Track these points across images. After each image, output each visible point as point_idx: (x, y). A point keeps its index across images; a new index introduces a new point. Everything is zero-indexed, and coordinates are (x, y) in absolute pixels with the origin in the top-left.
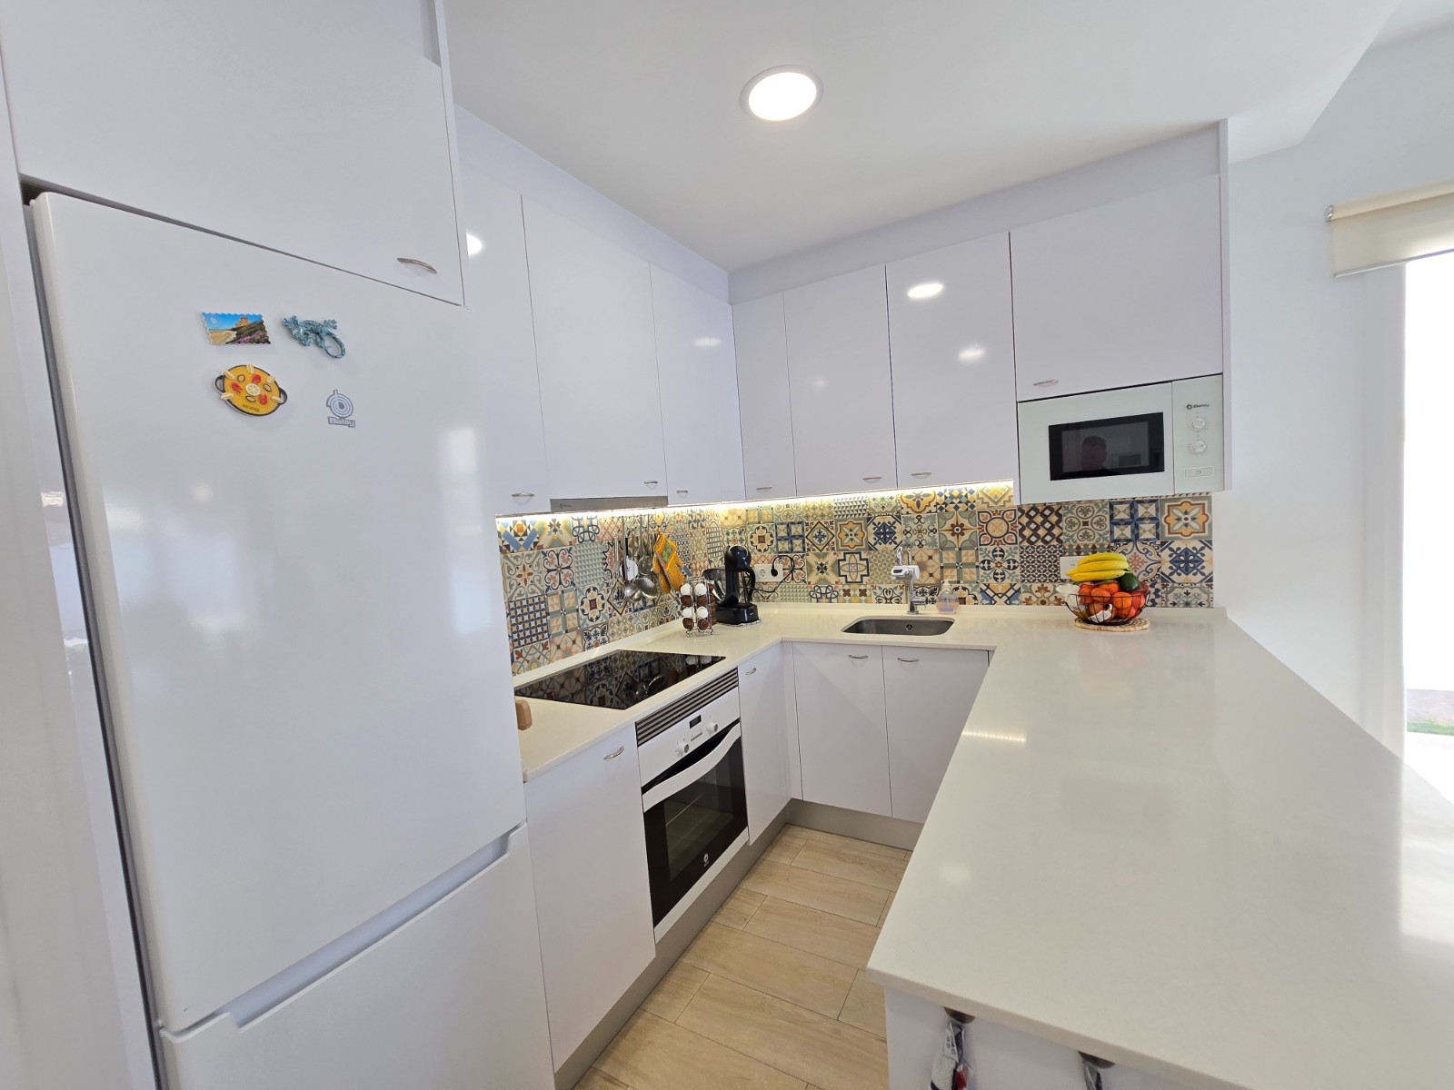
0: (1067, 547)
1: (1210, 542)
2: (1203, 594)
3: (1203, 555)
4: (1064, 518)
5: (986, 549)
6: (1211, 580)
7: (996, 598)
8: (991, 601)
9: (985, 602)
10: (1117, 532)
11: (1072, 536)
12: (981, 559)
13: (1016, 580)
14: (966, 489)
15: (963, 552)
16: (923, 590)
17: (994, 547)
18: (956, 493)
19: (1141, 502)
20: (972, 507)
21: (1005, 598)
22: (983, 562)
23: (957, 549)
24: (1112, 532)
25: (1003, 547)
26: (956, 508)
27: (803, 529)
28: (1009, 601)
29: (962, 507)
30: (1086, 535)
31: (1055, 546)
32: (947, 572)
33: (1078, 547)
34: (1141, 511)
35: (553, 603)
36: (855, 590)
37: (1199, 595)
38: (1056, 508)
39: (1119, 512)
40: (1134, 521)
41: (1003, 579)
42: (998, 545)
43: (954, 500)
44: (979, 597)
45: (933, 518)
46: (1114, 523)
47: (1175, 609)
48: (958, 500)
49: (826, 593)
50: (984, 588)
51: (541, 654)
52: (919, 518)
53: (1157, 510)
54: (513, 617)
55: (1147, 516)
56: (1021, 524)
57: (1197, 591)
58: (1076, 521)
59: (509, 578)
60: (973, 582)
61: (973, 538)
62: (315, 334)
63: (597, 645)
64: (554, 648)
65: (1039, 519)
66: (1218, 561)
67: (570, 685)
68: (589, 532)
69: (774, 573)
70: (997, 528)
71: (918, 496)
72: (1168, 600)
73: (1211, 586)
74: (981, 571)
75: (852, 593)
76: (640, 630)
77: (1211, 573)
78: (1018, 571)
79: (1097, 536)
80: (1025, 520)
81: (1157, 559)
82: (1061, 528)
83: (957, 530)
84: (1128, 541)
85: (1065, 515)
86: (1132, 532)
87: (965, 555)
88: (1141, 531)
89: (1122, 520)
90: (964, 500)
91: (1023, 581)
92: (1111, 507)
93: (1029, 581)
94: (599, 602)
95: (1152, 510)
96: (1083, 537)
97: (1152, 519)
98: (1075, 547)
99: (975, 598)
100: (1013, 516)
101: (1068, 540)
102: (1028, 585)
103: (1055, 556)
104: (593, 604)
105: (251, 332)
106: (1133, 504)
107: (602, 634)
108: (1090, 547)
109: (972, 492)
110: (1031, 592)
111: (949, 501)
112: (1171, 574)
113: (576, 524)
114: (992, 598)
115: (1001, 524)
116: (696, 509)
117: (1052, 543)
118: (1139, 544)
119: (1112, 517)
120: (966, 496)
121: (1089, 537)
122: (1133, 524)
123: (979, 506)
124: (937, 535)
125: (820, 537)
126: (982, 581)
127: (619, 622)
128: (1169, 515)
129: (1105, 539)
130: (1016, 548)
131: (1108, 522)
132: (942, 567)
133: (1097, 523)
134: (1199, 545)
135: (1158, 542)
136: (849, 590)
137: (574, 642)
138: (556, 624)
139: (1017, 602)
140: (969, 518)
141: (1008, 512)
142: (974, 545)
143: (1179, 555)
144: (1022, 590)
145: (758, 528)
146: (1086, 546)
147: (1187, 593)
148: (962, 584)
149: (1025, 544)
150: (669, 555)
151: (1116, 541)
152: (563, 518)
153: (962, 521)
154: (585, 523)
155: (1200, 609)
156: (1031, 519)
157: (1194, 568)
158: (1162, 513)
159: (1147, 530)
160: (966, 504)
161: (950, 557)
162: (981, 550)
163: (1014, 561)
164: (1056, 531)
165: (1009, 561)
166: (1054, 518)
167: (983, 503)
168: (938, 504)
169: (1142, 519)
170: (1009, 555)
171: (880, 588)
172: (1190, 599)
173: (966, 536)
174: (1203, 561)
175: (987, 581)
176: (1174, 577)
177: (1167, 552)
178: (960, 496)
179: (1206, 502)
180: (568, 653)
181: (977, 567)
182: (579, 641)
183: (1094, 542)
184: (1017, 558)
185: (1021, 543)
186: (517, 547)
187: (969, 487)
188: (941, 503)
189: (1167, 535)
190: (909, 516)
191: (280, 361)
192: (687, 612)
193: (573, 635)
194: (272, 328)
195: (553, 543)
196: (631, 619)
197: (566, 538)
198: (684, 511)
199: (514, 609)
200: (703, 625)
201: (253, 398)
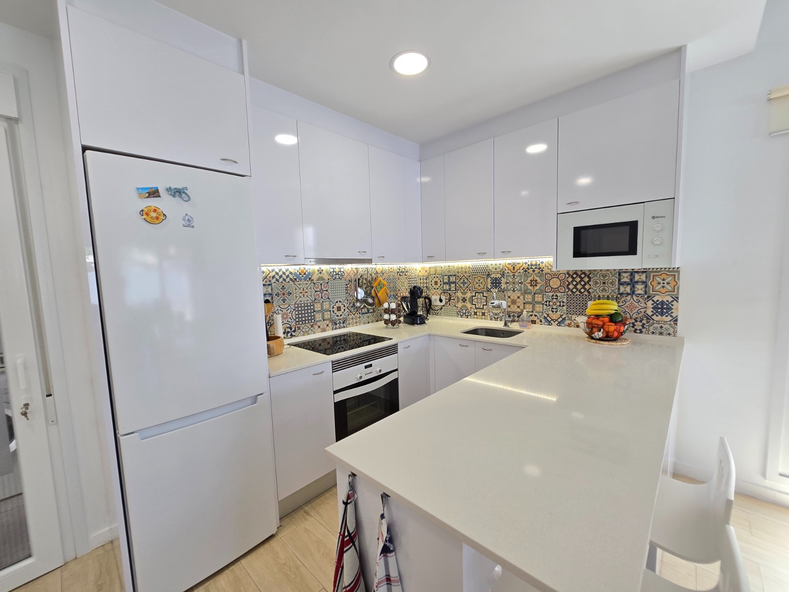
0: (593, 296)
1: (677, 298)
2: (671, 328)
3: (672, 305)
4: (592, 280)
5: (548, 295)
6: (676, 320)
7: (552, 322)
8: (549, 323)
9: (546, 323)
10: (622, 289)
11: (596, 290)
12: (545, 300)
13: (564, 313)
14: (539, 261)
15: (536, 295)
16: (514, 315)
17: (552, 294)
18: (534, 263)
19: (637, 272)
20: (542, 271)
21: (557, 322)
22: (546, 302)
23: (533, 294)
24: (619, 289)
25: (557, 294)
26: (534, 271)
27: (456, 279)
28: (559, 324)
29: (537, 271)
30: (604, 290)
31: (586, 295)
32: (527, 306)
33: (599, 296)
34: (637, 277)
35: (318, 307)
36: (479, 312)
37: (668, 329)
38: (588, 273)
39: (624, 277)
40: (633, 283)
41: (556, 312)
42: (555, 292)
43: (533, 267)
44: (543, 320)
45: (521, 276)
46: (621, 284)
47: (654, 336)
48: (535, 267)
49: (465, 313)
50: (546, 316)
51: (310, 329)
52: (514, 276)
53: (646, 277)
54: (297, 311)
55: (640, 280)
56: (568, 282)
57: (668, 326)
58: (599, 282)
59: (295, 293)
60: (540, 312)
61: (541, 288)
62: (178, 192)
63: (340, 328)
64: (316, 327)
65: (578, 279)
66: (681, 309)
67: (324, 345)
68: (339, 274)
69: (441, 300)
70: (555, 283)
71: (514, 264)
72: (649, 330)
73: (676, 324)
74: (545, 307)
75: (478, 314)
76: (365, 323)
77: (677, 316)
78: (565, 308)
79: (610, 291)
80: (570, 279)
81: (645, 306)
82: (590, 285)
83: (534, 283)
84: (628, 294)
85: (592, 278)
86: (631, 289)
87: (537, 297)
88: (636, 289)
89: (625, 282)
90: (538, 267)
91: (567, 314)
92: (620, 274)
93: (570, 314)
94: (343, 308)
95: (643, 277)
96: (602, 291)
97: (643, 282)
98: (597, 296)
99: (541, 321)
100: (564, 277)
101: (593, 292)
102: (570, 316)
103: (586, 301)
104: (339, 309)
106: (633, 273)
107: (343, 323)
108: (606, 296)
109: (542, 263)
110: (571, 320)
111: (530, 267)
112: (653, 315)
113: (332, 270)
114: (550, 322)
115: (557, 281)
116: (402, 266)
117: (584, 293)
118: (634, 297)
119: (619, 280)
120: (539, 265)
121: (606, 291)
122: (632, 285)
123: (546, 270)
124: (522, 285)
125: (464, 283)
126: (545, 312)
127: (352, 319)
128: (653, 281)
129: (615, 293)
130: (564, 295)
131: (617, 283)
132: (524, 303)
133: (611, 283)
134: (670, 299)
135: (646, 296)
136: (477, 312)
137: (328, 325)
138: (318, 316)
139: (563, 325)
140: (540, 277)
141: (561, 275)
142: (542, 292)
143: (658, 304)
144: (567, 318)
145: (434, 277)
146: (604, 296)
147: (661, 327)
148: (534, 313)
149: (570, 293)
150: (381, 288)
151: (621, 294)
152: (325, 267)
153: (536, 278)
154: (337, 270)
155: (668, 337)
156: (574, 279)
157: (666, 312)
158: (650, 279)
159: (640, 289)
160: (539, 269)
161: (529, 298)
162: (546, 295)
163: (563, 302)
164: (587, 287)
165: (560, 302)
166: (586, 279)
167: (548, 269)
168: (524, 268)
169: (637, 282)
170: (561, 298)
171: (492, 312)
172: (663, 331)
173: (538, 287)
174: (673, 309)
175: (548, 312)
176: (654, 317)
177: (651, 302)
178: (536, 265)
179: (676, 274)
180: (324, 330)
181: (543, 304)
182: (330, 325)
183: (608, 294)
184: (565, 300)
185: (567, 292)
186: (301, 279)
187: (541, 260)
188: (526, 268)
189: (651, 292)
190: (509, 274)
191: (164, 203)
192: (386, 317)
193: (327, 322)
194: (162, 191)
195: (319, 279)
196: (360, 317)
197: (326, 277)
198: (395, 267)
199: (297, 307)
200: (393, 323)
201: (154, 217)
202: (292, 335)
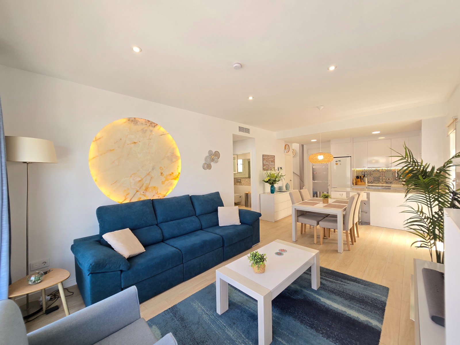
35: (381, 178)
51: (378, 183)
62: (339, 161)
64: (380, 183)
68: (389, 170)
104: (389, 179)
105: (337, 161)
107: (390, 183)
138: (381, 180)
150: (407, 175)
182: (385, 183)
186: (375, 171)
191: (338, 162)
192: (403, 183)
193: (384, 182)
195: (381, 171)
196: (398, 182)
199: (375, 177)
201: (337, 164)
202: (372, 183)
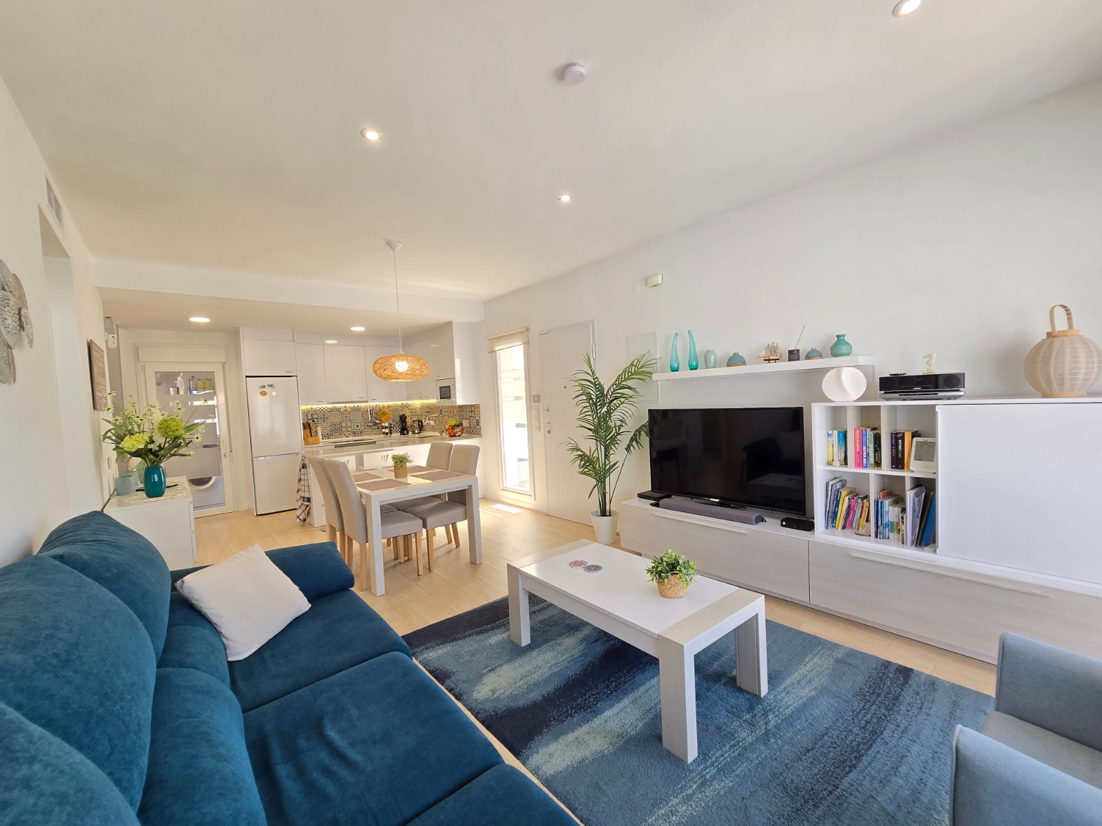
27: (427, 410)
35: (344, 425)
51: (339, 435)
54: (331, 426)
59: (331, 418)
62: (270, 386)
64: (343, 435)
68: (356, 408)
76: (375, 434)
94: (360, 426)
104: (357, 426)
105: (264, 387)
107: (360, 433)
113: (353, 406)
116: (405, 402)
127: (367, 432)
138: (344, 430)
145: (424, 409)
150: (384, 415)
154: (356, 406)
180: (347, 437)
182: (352, 434)
186: (333, 411)
191: (267, 390)
192: (384, 430)
193: (350, 433)
194: (266, 386)
195: (345, 411)
196: (374, 431)
197: (349, 410)
198: (399, 403)
199: (333, 425)
200: (387, 434)
201: (264, 394)
202: (328, 438)
